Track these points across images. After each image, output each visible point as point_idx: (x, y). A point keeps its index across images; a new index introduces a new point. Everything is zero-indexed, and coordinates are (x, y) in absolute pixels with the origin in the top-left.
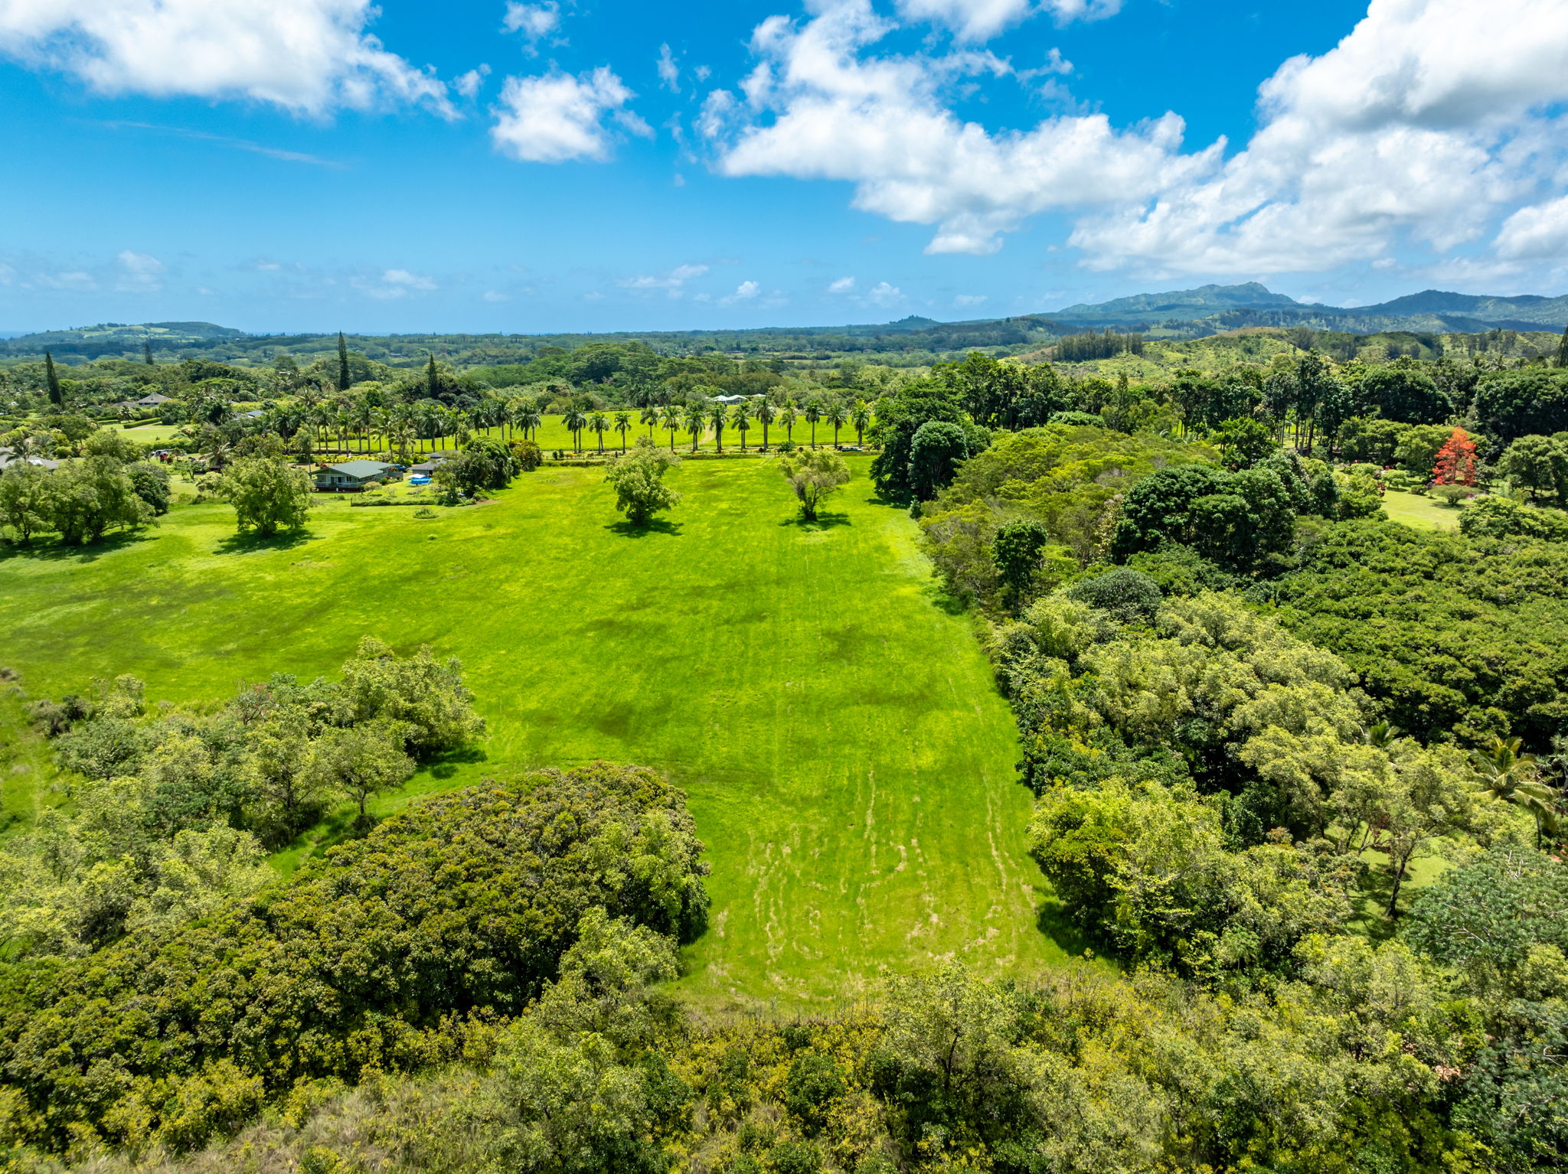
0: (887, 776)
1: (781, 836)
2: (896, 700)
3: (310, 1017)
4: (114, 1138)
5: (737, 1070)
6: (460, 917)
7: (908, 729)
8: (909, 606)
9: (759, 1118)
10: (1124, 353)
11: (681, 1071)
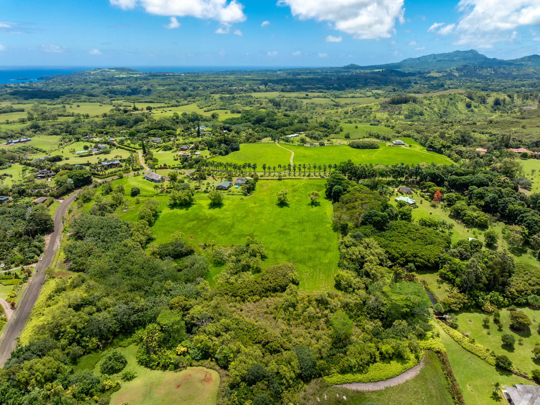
0: (321, 263)
1: (307, 272)
2: (324, 250)
3: (263, 292)
4: (249, 301)
5: (303, 299)
6: (276, 283)
7: (325, 255)
8: (328, 229)
9: (305, 302)
10: (411, 102)
11: (298, 298)
